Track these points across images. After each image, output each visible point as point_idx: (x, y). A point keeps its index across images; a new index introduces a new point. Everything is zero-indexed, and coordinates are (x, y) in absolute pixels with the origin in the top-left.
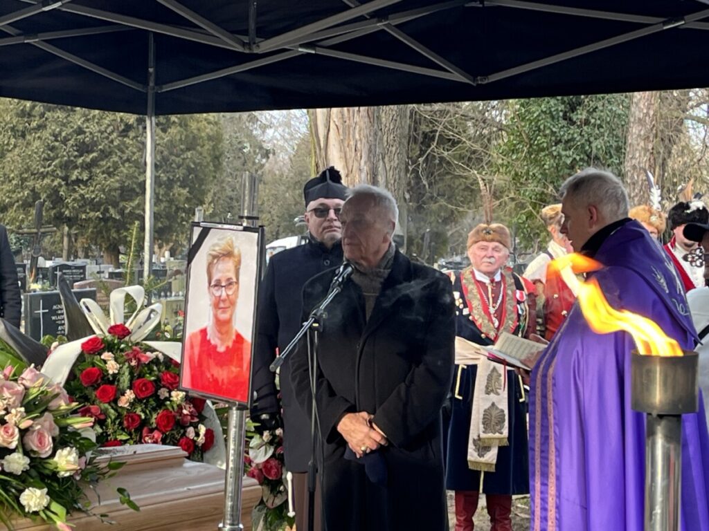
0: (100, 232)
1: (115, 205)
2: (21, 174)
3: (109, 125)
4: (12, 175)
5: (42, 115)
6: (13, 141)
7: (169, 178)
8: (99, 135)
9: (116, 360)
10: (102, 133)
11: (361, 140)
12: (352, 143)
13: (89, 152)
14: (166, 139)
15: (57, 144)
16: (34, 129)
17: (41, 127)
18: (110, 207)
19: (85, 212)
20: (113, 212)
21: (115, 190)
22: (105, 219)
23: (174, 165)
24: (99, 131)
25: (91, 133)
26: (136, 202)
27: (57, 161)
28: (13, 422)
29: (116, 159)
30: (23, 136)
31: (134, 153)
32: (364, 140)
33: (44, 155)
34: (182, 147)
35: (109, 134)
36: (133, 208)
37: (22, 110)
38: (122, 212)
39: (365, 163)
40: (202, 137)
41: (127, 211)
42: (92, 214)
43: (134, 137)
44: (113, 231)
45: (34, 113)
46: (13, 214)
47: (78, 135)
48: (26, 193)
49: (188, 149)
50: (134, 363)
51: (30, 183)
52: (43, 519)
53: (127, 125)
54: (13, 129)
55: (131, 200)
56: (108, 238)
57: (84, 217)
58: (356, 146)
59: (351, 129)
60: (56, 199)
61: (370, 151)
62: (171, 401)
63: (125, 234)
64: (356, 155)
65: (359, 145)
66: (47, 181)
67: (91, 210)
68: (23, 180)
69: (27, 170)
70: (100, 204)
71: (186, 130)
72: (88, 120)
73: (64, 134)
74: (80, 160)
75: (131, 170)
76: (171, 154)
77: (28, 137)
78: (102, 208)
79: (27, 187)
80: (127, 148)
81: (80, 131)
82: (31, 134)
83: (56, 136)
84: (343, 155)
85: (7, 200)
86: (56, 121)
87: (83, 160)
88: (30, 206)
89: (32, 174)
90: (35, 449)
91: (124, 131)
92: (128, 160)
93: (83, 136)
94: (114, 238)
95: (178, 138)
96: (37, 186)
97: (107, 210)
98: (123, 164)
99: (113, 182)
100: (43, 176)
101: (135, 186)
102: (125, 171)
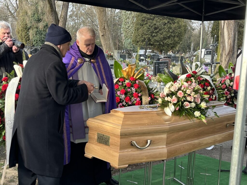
0: (159, 47)
1: (162, 41)
2: (142, 34)
3: (161, 23)
4: (140, 34)
5: (147, 21)
6: (140, 27)
7: (174, 35)
8: (159, 25)
9: (194, 79)
10: (160, 25)
11: (232, 27)
12: (230, 27)
13: (157, 29)
14: (174, 26)
15: (150, 27)
16: (145, 24)
17: (146, 24)
18: (161, 42)
19: (155, 43)
20: (161, 43)
21: (162, 38)
22: (160, 44)
23: (175, 32)
24: (159, 24)
25: (157, 25)
26: (167, 41)
27: (150, 31)
28: (192, 95)
29: (163, 31)
30: (143, 25)
31: (167, 30)
32: (233, 27)
33: (147, 30)
34: (178, 28)
35: (161, 25)
36: (166, 42)
37: (142, 20)
38: (163, 43)
39: (233, 32)
40: (182, 26)
41: (165, 43)
42: (157, 43)
43: (167, 26)
44: (161, 47)
45: (145, 20)
46: (140, 43)
47: (155, 25)
48: (143, 39)
49: (179, 29)
50: (199, 80)
51: (144, 36)
52: (199, 118)
53: (165, 23)
54: (140, 24)
55: (166, 40)
56: (160, 49)
57: (155, 44)
58: (231, 28)
59: (230, 24)
60: (149, 40)
61: (234, 29)
62: (207, 89)
63: (164, 48)
64: (231, 30)
65: (232, 28)
66: (147, 36)
67: (157, 42)
68: (142, 36)
69: (143, 33)
70: (159, 41)
71: (178, 24)
72: (157, 22)
73: (151, 25)
74: (155, 31)
75: (166, 33)
76: (175, 29)
77: (144, 26)
78: (159, 42)
79: (143, 37)
80: (165, 28)
81: (155, 24)
82: (144, 25)
83: (150, 26)
84: (228, 30)
85: (139, 40)
86: (150, 22)
87: (156, 31)
88: (144, 41)
89: (144, 34)
90: (197, 102)
91: (165, 24)
92: (165, 31)
93: (155, 26)
94: (162, 49)
95: (177, 26)
96: (145, 37)
97: (160, 42)
98: (164, 32)
99: (162, 36)
100: (147, 35)
101: (167, 37)
102: (165, 34)
